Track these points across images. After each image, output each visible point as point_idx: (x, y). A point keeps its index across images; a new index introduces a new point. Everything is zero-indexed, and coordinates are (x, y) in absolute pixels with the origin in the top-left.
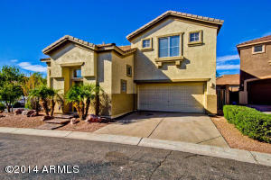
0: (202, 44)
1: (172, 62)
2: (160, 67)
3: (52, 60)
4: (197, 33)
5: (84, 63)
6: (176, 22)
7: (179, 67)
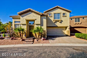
0: (66, 17)
1: (58, 21)
2: (55, 22)
3: (21, 17)
4: (65, 13)
5: (36, 19)
6: (59, 10)
7: (60, 22)
